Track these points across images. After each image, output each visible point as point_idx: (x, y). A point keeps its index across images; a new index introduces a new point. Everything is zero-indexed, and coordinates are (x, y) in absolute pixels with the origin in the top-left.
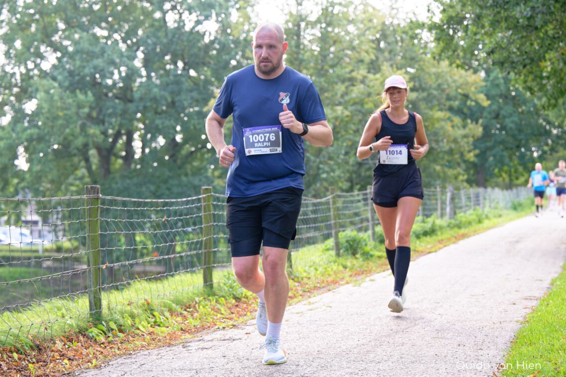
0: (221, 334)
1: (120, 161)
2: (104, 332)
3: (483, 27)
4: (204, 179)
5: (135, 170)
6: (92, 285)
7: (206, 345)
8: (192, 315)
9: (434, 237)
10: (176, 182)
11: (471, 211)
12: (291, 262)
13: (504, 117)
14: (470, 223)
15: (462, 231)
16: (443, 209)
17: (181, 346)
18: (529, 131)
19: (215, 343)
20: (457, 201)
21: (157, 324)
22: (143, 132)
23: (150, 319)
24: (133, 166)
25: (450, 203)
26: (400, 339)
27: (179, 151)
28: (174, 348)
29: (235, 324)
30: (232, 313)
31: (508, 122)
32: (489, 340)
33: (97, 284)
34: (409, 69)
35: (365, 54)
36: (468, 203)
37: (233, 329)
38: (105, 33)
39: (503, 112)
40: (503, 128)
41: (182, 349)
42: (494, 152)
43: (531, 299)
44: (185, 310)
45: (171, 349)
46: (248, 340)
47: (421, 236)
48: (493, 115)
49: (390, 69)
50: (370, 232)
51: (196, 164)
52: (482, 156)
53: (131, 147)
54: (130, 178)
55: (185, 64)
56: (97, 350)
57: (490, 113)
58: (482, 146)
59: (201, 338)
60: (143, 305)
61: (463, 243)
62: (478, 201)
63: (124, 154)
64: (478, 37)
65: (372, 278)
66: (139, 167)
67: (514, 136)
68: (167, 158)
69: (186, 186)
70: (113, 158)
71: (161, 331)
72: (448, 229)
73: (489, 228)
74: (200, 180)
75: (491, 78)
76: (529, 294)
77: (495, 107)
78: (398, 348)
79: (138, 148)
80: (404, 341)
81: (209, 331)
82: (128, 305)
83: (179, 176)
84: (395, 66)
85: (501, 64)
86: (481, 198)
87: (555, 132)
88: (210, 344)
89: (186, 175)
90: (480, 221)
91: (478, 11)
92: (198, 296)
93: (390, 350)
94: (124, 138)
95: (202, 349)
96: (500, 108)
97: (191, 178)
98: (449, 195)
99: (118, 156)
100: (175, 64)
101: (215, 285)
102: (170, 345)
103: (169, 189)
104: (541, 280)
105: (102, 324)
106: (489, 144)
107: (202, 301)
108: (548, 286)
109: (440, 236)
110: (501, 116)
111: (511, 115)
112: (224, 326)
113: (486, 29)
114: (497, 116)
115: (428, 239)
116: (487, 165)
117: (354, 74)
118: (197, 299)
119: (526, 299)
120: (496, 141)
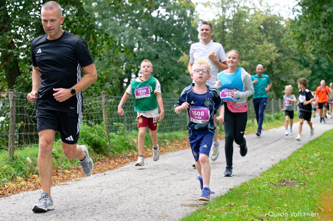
13: (321, 63)
31: (323, 66)
39: (320, 61)
48: (315, 62)
49: (267, 43)
58: (310, 78)
67: (326, 73)
96: (320, 59)
106: (313, 77)
110: (319, 63)
111: (325, 62)
117: (249, 44)
120: (317, 76)
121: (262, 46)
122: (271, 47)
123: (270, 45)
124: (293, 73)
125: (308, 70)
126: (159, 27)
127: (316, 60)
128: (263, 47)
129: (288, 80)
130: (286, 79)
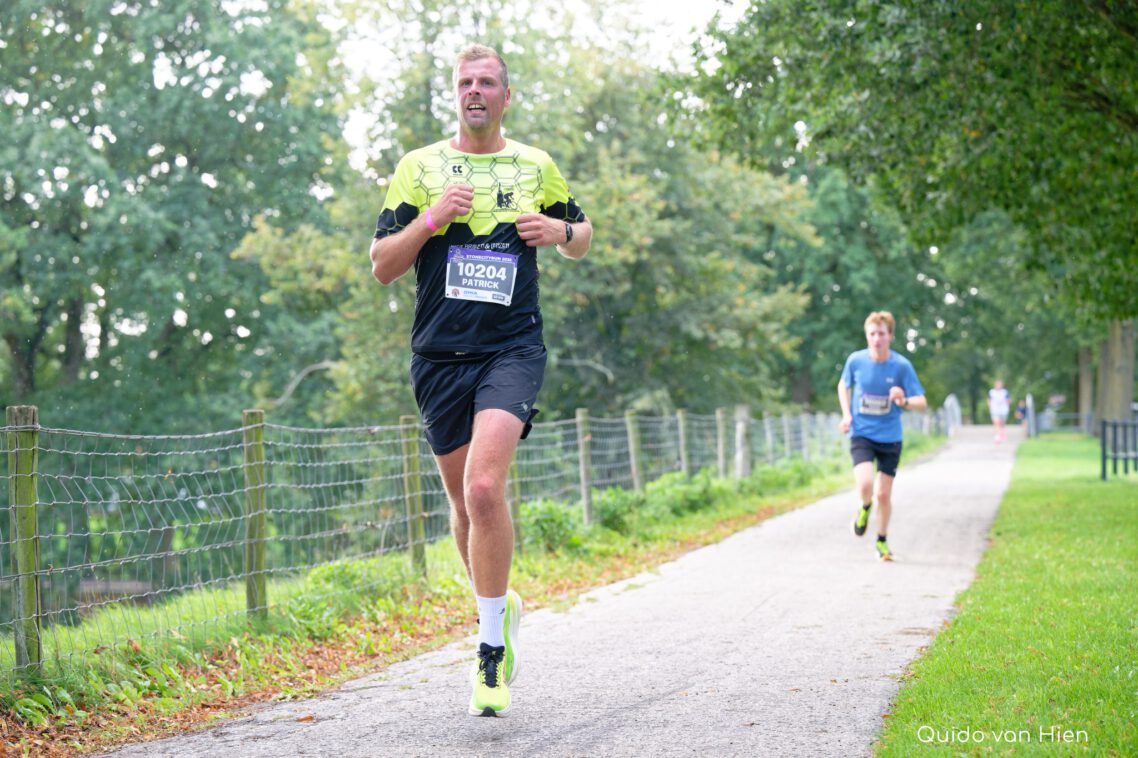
0: (290, 710)
1: (56, 364)
2: (47, 708)
3: (808, 84)
4: (232, 401)
5: (89, 381)
6: (22, 612)
7: (262, 730)
8: (226, 673)
9: (712, 514)
10: (172, 407)
11: (783, 462)
12: (424, 565)
13: (848, 269)
14: (782, 485)
15: (769, 501)
16: (729, 456)
17: (209, 733)
18: (899, 300)
19: (279, 726)
20: (755, 440)
21: (155, 692)
22: (102, 303)
23: (140, 683)
24: (82, 375)
25: (743, 444)
26: (660, 714)
27: (179, 342)
28: (195, 737)
29: (317, 688)
30: (310, 668)
31: (857, 281)
32: (839, 713)
33: (32, 609)
34: (658, 173)
35: (565, 142)
36: (779, 446)
37: (314, 700)
38: (23, 99)
39: (845, 259)
40: (847, 292)
41: (212, 738)
42: (827, 342)
43: (916, 634)
44: (212, 663)
45: (190, 738)
46: (348, 720)
47: (685, 512)
48: (826, 265)
49: (618, 173)
50: (583, 503)
51: (214, 367)
52: (806, 349)
53: (79, 335)
54: (77, 400)
55: (192, 162)
56: (36, 745)
57: (819, 261)
58: (806, 329)
59: (250, 718)
60: (126, 652)
61: (769, 525)
62: (798, 439)
63: (62, 348)
64: (799, 106)
65: (590, 595)
66: (95, 375)
68: (153, 355)
69: (194, 414)
70: (40, 359)
71: (164, 706)
72: (740, 496)
73: (823, 495)
74: (224, 403)
75: (821, 190)
76: (913, 624)
77: (828, 250)
78: (656, 731)
79: (92, 337)
80: (667, 717)
81: (264, 705)
82: (96, 652)
83: (180, 393)
84: (628, 168)
85: (846, 161)
86: (804, 435)
87: (950, 299)
88: (271, 728)
89: (195, 392)
90: (803, 482)
91: (798, 51)
92: (237, 634)
93: (639, 735)
94: (64, 317)
95: (256, 738)
96: (842, 252)
97: (206, 398)
98: (740, 428)
99: (49, 355)
100: (171, 161)
101: (272, 612)
102: (186, 732)
103: (158, 421)
104: (933, 597)
105: (41, 691)
106: (818, 326)
107: (246, 644)
108: (951, 608)
109: (722, 511)
110: (840, 269)
111: (861, 266)
112: (295, 693)
113: (814, 91)
114: (834, 268)
115: (699, 516)
116: (816, 368)
118: (235, 641)
119: (908, 633)
120: (832, 320)
121: (598, 186)
122: (631, 193)
123: (632, 182)
124: (732, 307)
125: (794, 291)
126: (180, 120)
127: (827, 257)
128: (600, 193)
129: (713, 335)
130: (704, 330)
